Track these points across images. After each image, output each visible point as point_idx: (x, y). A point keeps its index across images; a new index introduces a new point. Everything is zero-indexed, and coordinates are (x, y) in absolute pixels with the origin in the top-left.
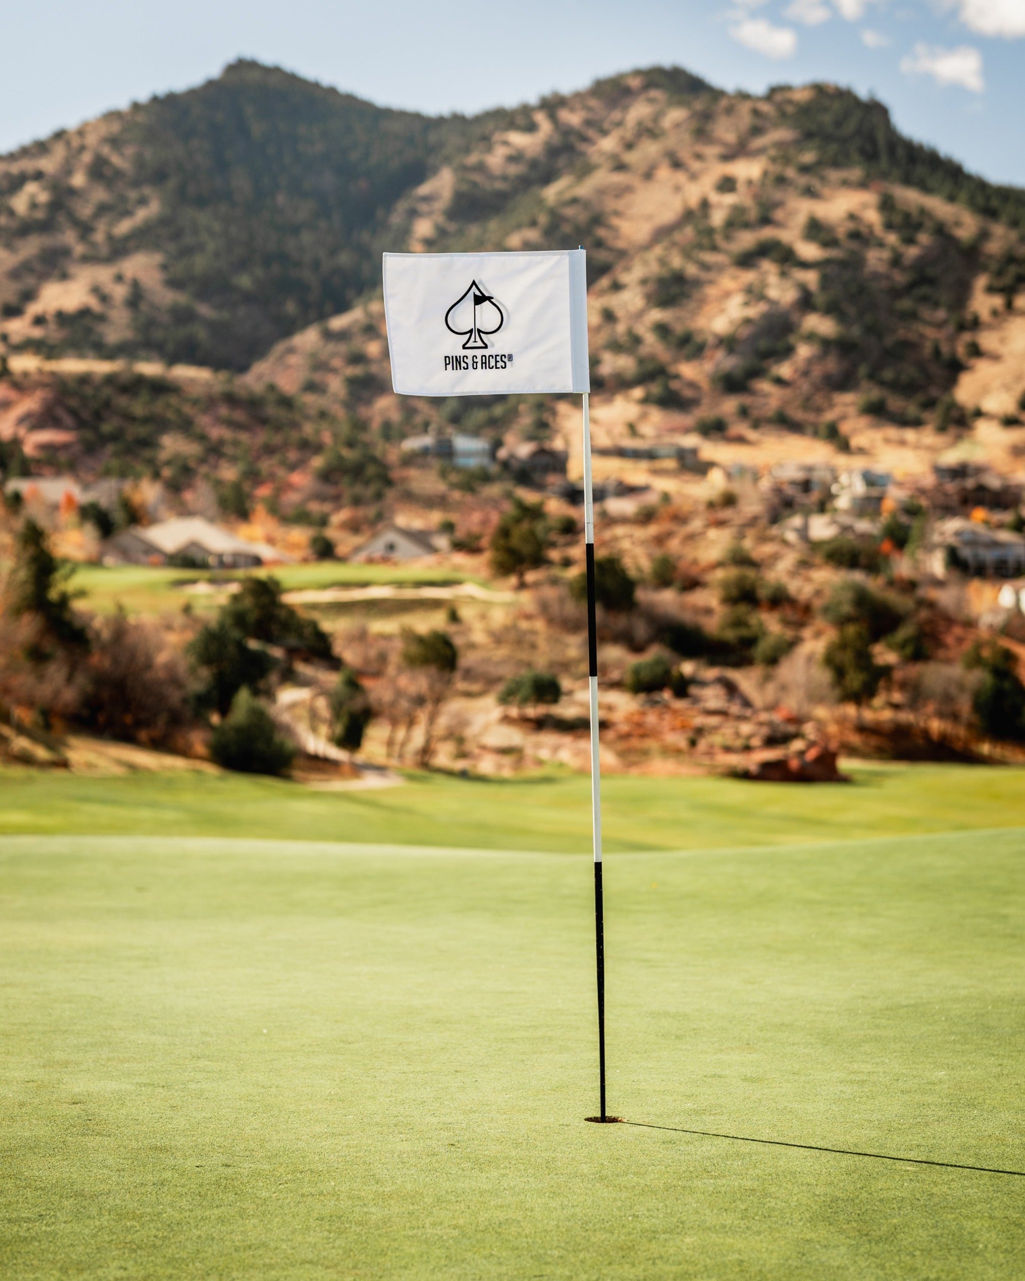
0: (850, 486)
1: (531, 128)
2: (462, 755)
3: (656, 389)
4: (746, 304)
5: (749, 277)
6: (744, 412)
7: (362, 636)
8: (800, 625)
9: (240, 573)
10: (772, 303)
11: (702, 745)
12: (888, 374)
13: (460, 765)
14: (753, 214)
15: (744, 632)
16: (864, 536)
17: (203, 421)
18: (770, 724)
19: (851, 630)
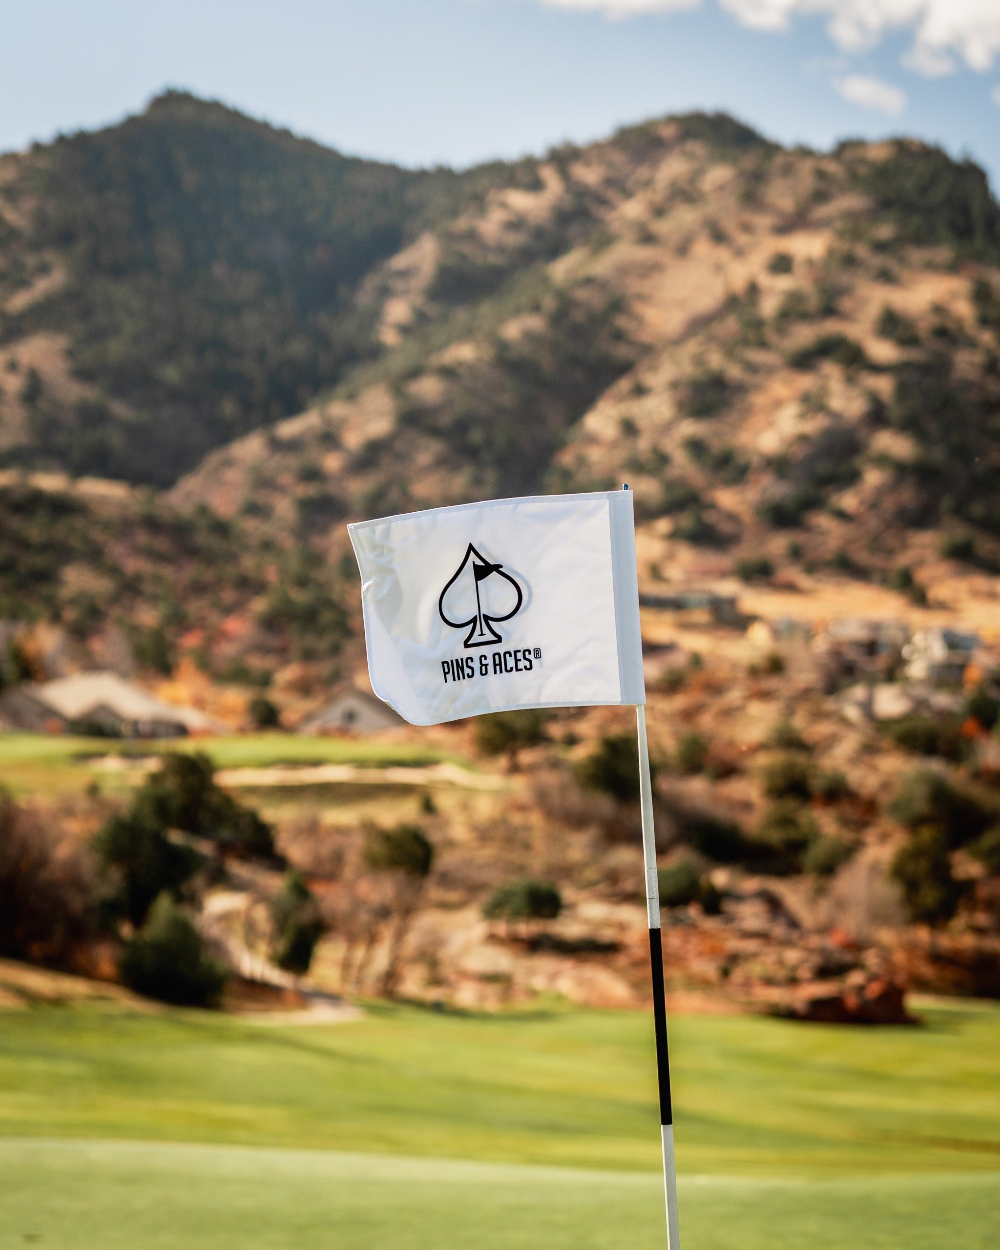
0: (926, 649)
1: (536, 186)
2: (436, 981)
3: (686, 521)
4: (802, 416)
5: (806, 382)
6: (796, 554)
7: (312, 829)
8: (862, 824)
9: (163, 745)
10: (836, 416)
11: (738, 975)
12: (978, 509)
13: (433, 994)
14: (814, 302)
15: (792, 834)
16: (944, 715)
17: (117, 551)
18: (823, 952)
19: (927, 834)
